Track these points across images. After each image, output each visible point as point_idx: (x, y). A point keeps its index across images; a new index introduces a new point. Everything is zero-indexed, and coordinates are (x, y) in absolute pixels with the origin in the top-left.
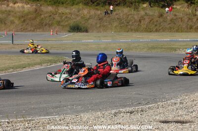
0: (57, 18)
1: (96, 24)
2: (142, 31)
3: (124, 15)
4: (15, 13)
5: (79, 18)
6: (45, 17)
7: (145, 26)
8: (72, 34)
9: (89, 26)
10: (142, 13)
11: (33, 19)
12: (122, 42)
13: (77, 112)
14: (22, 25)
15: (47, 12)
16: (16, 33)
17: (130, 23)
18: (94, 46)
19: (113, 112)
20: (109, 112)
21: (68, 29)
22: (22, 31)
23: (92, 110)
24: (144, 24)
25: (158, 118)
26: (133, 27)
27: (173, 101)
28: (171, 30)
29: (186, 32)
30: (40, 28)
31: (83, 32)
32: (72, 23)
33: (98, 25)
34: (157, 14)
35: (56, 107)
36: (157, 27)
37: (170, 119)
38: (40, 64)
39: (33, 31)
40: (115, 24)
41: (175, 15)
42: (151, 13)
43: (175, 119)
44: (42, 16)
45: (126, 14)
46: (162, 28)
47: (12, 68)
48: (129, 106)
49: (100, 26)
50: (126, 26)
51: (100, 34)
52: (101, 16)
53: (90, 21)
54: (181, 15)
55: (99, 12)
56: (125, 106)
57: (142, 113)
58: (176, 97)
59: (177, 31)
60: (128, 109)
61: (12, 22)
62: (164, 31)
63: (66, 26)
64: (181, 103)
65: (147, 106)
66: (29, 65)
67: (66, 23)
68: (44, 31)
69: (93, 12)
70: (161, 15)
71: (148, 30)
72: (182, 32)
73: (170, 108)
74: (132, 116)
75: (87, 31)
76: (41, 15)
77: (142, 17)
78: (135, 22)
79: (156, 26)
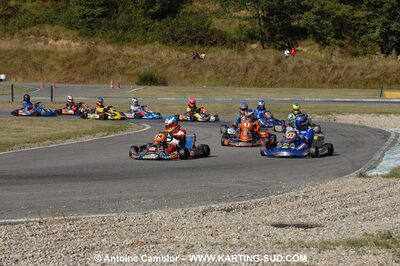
0: (120, 63)
1: (180, 73)
2: (249, 85)
3: (222, 59)
4: (57, 55)
5: (154, 63)
6: (102, 62)
7: (254, 77)
8: (142, 87)
9: (168, 76)
10: (250, 57)
11: (84, 65)
12: (219, 102)
13: (146, 209)
14: (67, 74)
15: (105, 54)
16: (57, 85)
17: (232, 72)
18: (175, 107)
19: (201, 208)
20: (195, 209)
21: (137, 79)
22: (66, 82)
23: (169, 206)
24: (252, 75)
25: (269, 219)
26: (235, 79)
27: (292, 193)
28: (293, 84)
29: (316, 87)
30: (93, 78)
31: (160, 84)
32: (142, 70)
33: (182, 76)
34: (272, 59)
35: (115, 200)
36: (272, 79)
37: (287, 221)
38: (93, 133)
39: (84, 82)
40: (209, 73)
41: (300, 62)
42: (263, 58)
43: (295, 222)
44: (98, 60)
45: (226, 58)
46: (280, 81)
47: (50, 139)
48: (226, 200)
49: (185, 77)
50: (226, 77)
51: (184, 89)
52: (186, 61)
53: (171, 69)
54: (308, 62)
55: (185, 55)
56: (219, 201)
57: (245, 211)
58: (298, 188)
59: (303, 86)
60: (224, 205)
61: (52, 68)
62: (282, 86)
63: (134, 75)
64: (305, 197)
65: (254, 201)
66: (75, 135)
67: (134, 71)
68: (99, 82)
69: (175, 54)
70: (279, 61)
71: (259, 84)
72: (310, 87)
73: (288, 203)
74: (230, 216)
75: (165, 84)
76: (96, 58)
77: (250, 63)
78: (239, 70)
79: (271, 77)
